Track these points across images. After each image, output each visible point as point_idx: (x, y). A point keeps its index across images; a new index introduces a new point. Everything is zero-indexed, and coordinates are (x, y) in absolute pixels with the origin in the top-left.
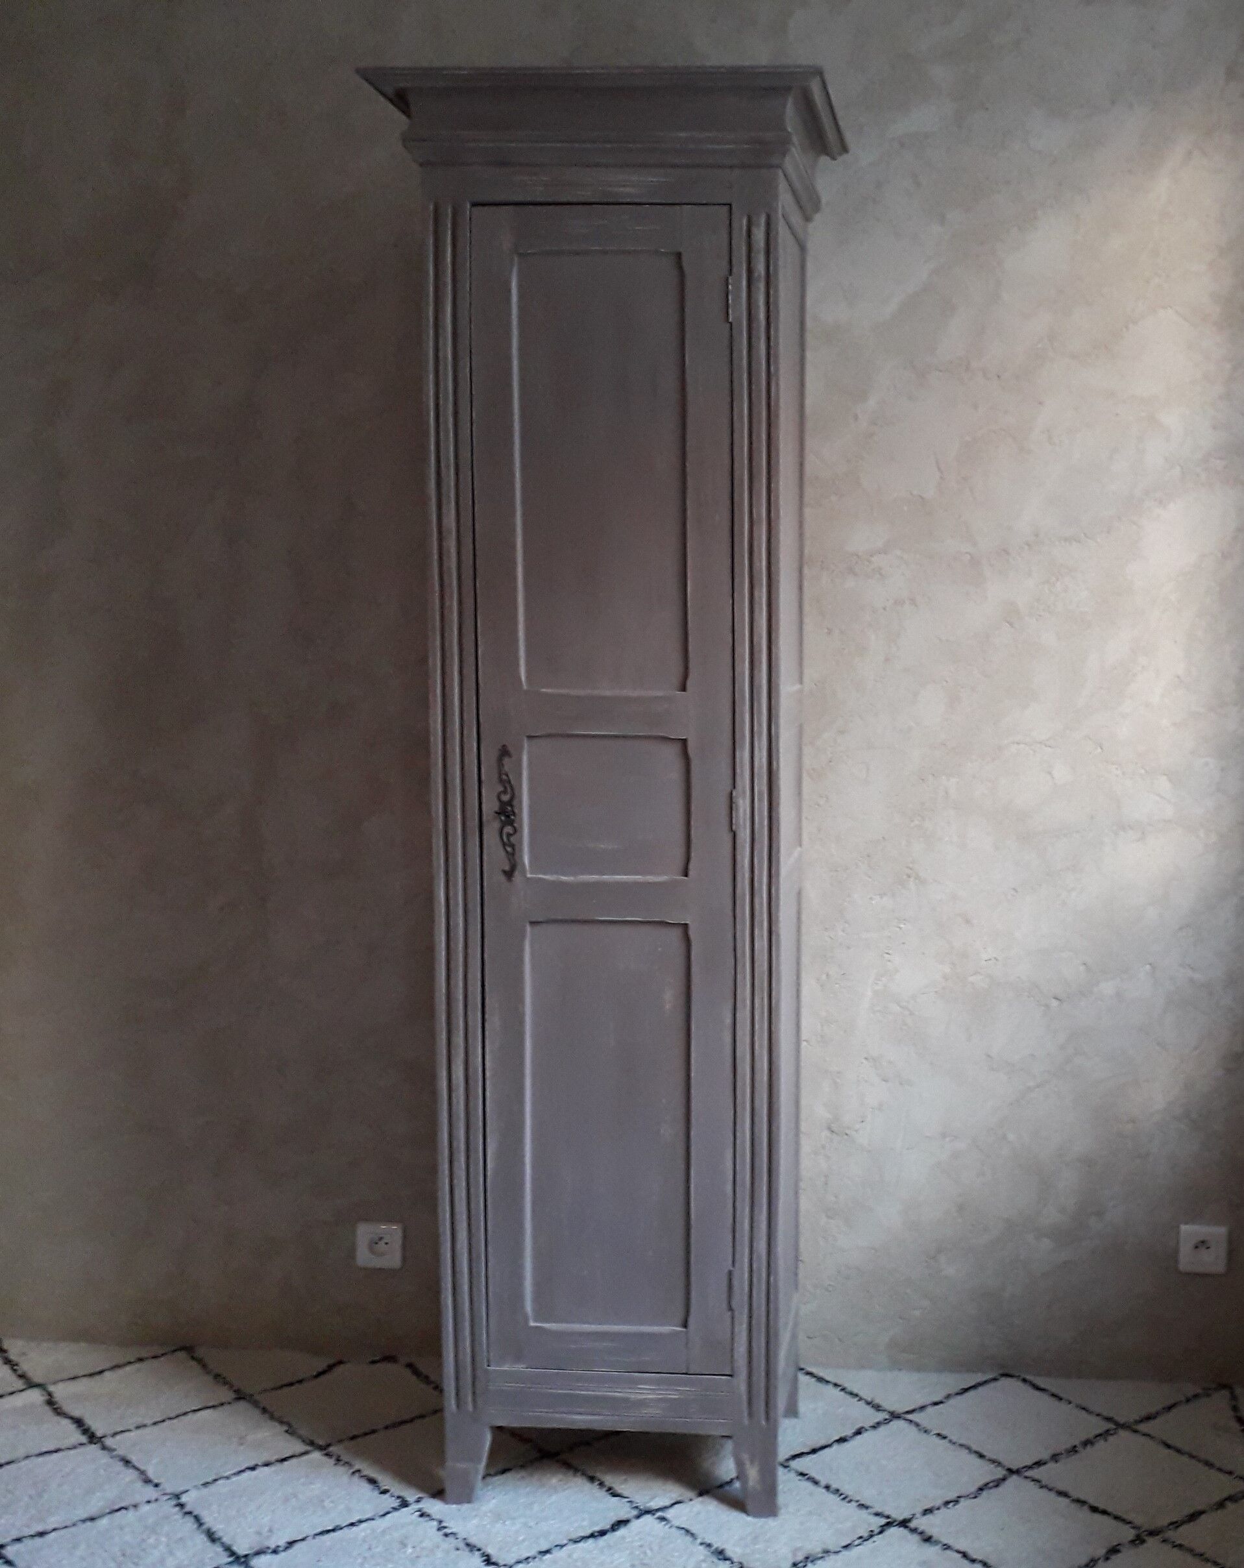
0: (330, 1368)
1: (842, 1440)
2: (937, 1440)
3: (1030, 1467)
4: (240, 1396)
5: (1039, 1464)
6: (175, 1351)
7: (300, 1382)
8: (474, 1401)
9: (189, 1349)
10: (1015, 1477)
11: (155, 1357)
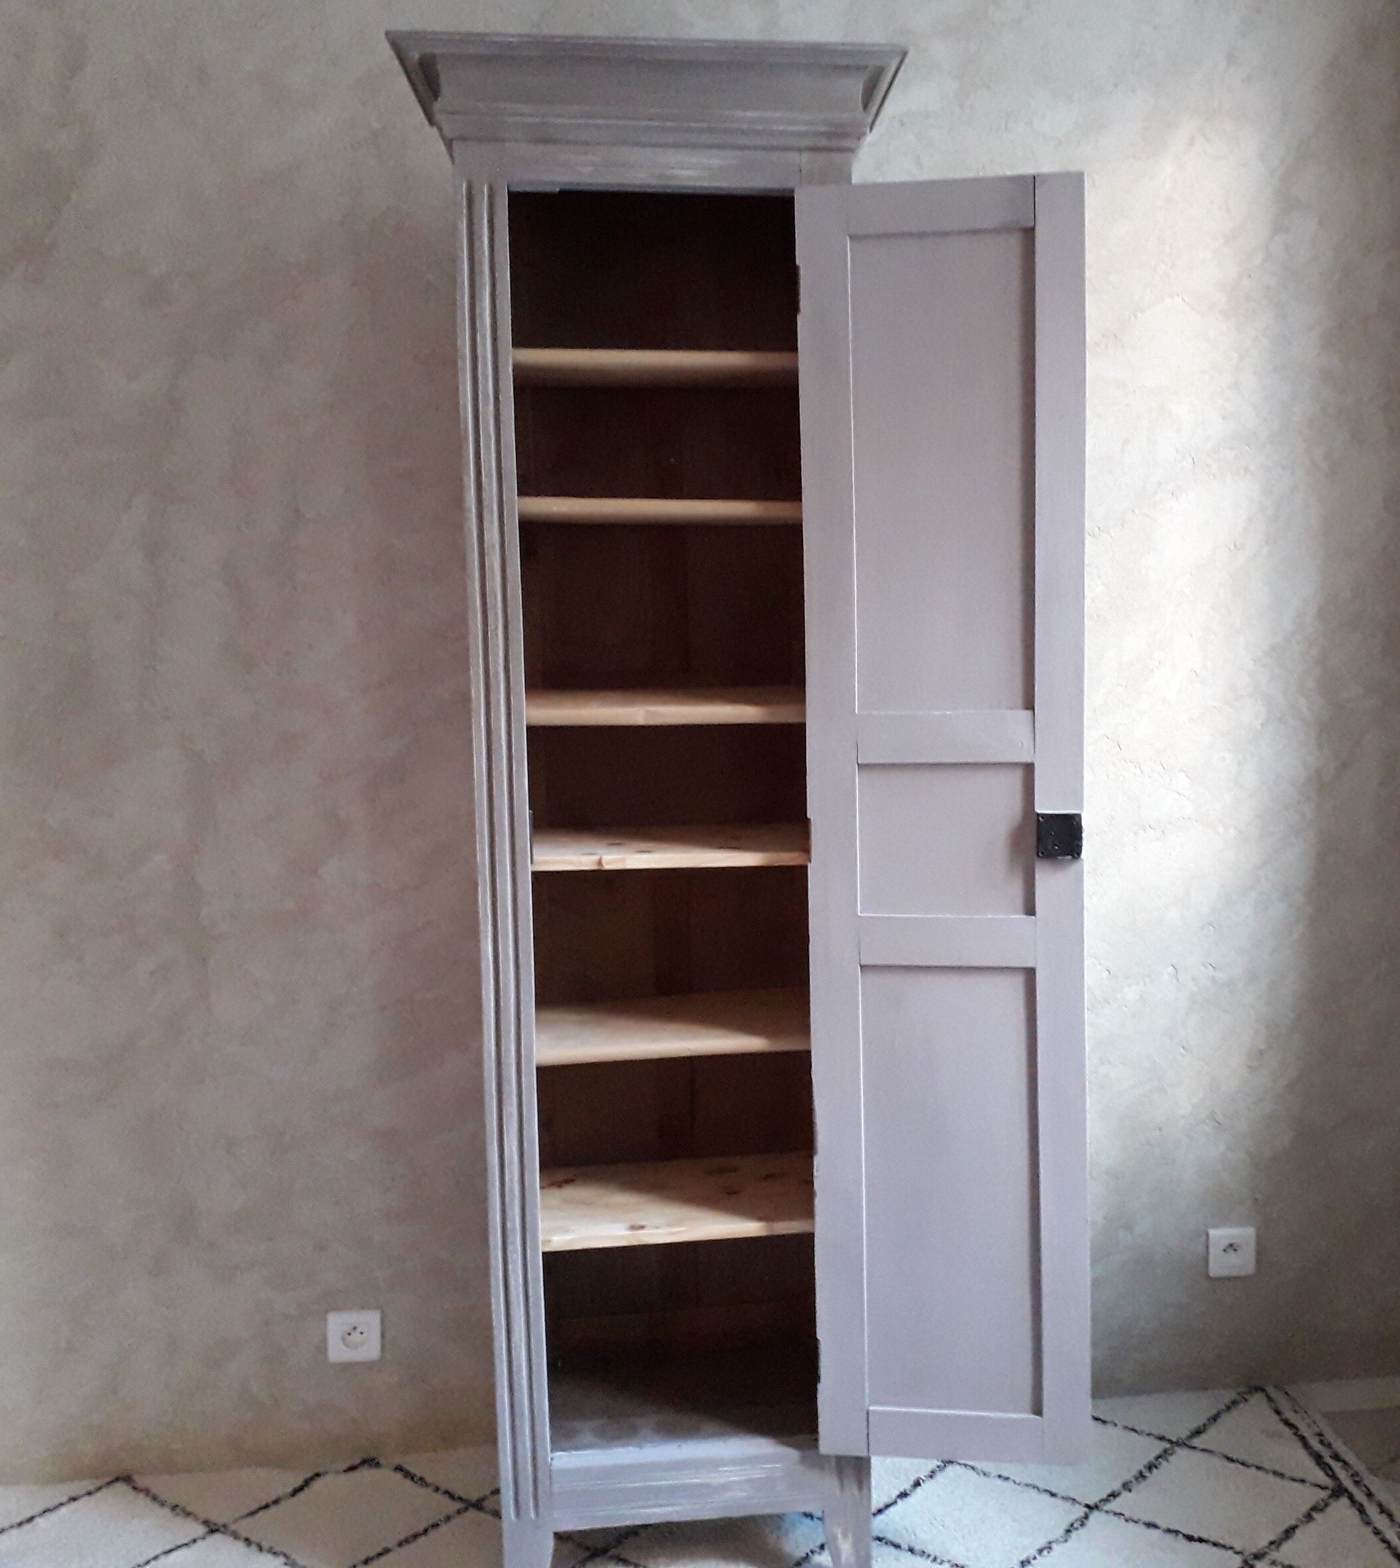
0: (307, 1483)
1: (904, 1495)
2: (999, 1482)
3: (1106, 1500)
4: (213, 1529)
5: (1114, 1495)
6: (111, 1482)
7: (276, 1502)
8: (536, 1506)
9: (127, 1479)
10: (1096, 1513)
11: (89, 1493)
